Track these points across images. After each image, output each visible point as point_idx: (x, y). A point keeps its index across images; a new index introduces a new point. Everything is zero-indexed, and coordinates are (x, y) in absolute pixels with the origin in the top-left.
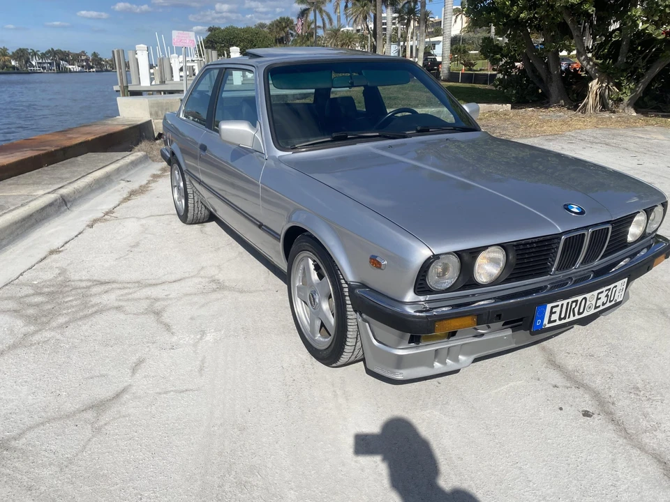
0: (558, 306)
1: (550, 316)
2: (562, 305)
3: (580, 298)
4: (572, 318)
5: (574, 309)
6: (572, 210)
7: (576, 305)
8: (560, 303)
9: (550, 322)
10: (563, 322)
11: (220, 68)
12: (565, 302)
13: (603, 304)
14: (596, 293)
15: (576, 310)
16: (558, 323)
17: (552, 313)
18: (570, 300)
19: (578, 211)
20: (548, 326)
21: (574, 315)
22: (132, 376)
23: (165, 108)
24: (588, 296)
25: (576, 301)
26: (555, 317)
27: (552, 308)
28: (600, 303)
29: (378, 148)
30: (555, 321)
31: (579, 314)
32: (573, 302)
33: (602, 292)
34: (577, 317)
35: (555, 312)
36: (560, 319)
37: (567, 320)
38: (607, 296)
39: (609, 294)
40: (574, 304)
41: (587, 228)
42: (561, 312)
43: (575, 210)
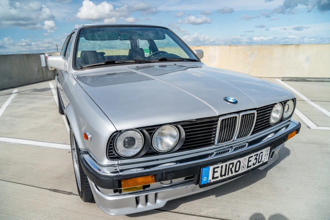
0: (218, 167)
1: (213, 174)
2: (222, 167)
3: (235, 161)
4: (230, 175)
5: (231, 169)
6: (229, 100)
7: (233, 166)
8: (220, 165)
9: (213, 178)
10: (224, 177)
12: (224, 164)
13: (254, 164)
14: (247, 157)
15: (233, 169)
16: (220, 178)
17: (214, 172)
18: (228, 163)
19: (233, 101)
20: (212, 181)
21: (232, 173)
24: (241, 159)
25: (233, 163)
26: (216, 175)
27: (214, 169)
28: (251, 164)
30: (217, 177)
31: (236, 171)
32: (230, 164)
33: (252, 157)
34: (234, 174)
35: (217, 172)
36: (221, 176)
37: (227, 176)
38: (256, 159)
39: (258, 157)
40: (231, 166)
42: (221, 171)
43: (231, 100)
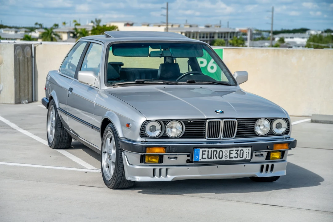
0: (206, 151)
1: (202, 155)
3: (218, 150)
4: (215, 159)
5: (215, 155)
6: (218, 112)
7: (217, 153)
8: (207, 150)
9: (203, 158)
10: (210, 160)
11: (88, 42)
12: (210, 150)
13: (236, 157)
14: (228, 150)
15: (217, 155)
16: (207, 160)
17: (203, 154)
18: (213, 150)
19: (220, 112)
20: (202, 160)
21: (217, 158)
24: (223, 150)
26: (204, 156)
27: (203, 151)
28: (232, 156)
29: (157, 88)
30: (205, 158)
31: (219, 158)
33: (233, 150)
35: (205, 154)
36: (208, 158)
37: (213, 160)
38: (237, 153)
39: (239, 152)
40: (215, 153)
41: (222, 119)
42: (208, 154)
43: (219, 112)
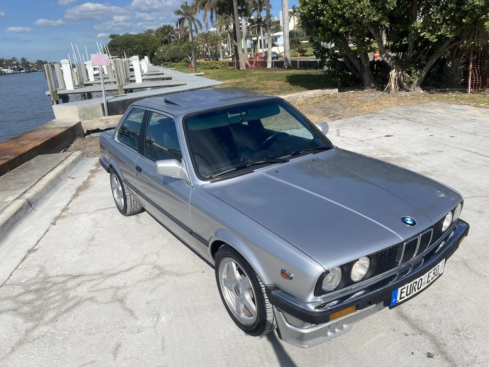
0: (405, 288)
1: (401, 295)
2: (408, 287)
3: (418, 280)
4: (414, 293)
6: (407, 222)
7: (416, 284)
8: (406, 286)
9: (401, 298)
10: (409, 296)
11: (146, 111)
12: (409, 285)
13: (432, 279)
14: (427, 274)
15: (416, 287)
16: (406, 298)
17: (402, 293)
18: (412, 283)
19: (411, 223)
20: (400, 301)
21: (415, 291)
22: (114, 360)
23: (90, 111)
24: (422, 277)
25: (416, 282)
26: (403, 295)
27: (402, 290)
28: (430, 278)
30: (404, 297)
31: (418, 289)
32: (414, 283)
33: (431, 272)
34: (417, 291)
35: (404, 292)
36: (407, 295)
37: (411, 295)
38: (434, 273)
39: (435, 271)
41: (418, 235)
42: (407, 291)
43: (409, 222)
